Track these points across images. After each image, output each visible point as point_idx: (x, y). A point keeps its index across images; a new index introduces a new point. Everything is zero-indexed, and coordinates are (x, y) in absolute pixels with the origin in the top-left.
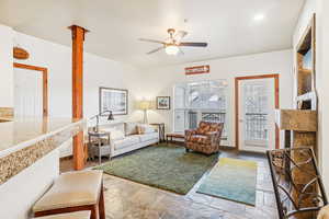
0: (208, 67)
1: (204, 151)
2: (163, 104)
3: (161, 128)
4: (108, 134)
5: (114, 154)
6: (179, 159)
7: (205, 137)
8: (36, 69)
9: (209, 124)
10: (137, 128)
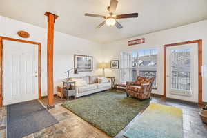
0: (143, 39)
1: (139, 97)
2: (114, 65)
3: (113, 79)
4: (74, 83)
5: (78, 95)
6: (120, 102)
7: (140, 87)
8: (34, 43)
9: (144, 78)
10: (97, 79)
